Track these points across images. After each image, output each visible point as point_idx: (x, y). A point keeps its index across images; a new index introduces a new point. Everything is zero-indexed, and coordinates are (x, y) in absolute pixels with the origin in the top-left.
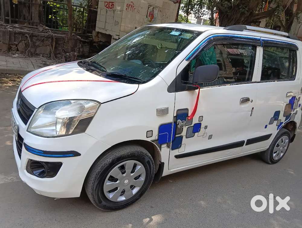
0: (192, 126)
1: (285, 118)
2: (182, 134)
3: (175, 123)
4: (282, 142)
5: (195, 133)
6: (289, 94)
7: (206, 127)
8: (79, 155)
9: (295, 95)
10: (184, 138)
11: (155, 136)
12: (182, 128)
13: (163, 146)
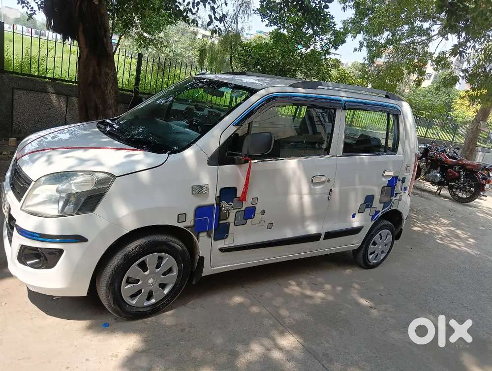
0: (243, 211)
1: (383, 204)
2: (228, 221)
3: (218, 204)
4: (381, 238)
5: (247, 220)
6: (386, 174)
7: (263, 213)
8: (86, 240)
9: (397, 175)
10: (232, 225)
11: (190, 221)
12: (229, 213)
13: (201, 235)
